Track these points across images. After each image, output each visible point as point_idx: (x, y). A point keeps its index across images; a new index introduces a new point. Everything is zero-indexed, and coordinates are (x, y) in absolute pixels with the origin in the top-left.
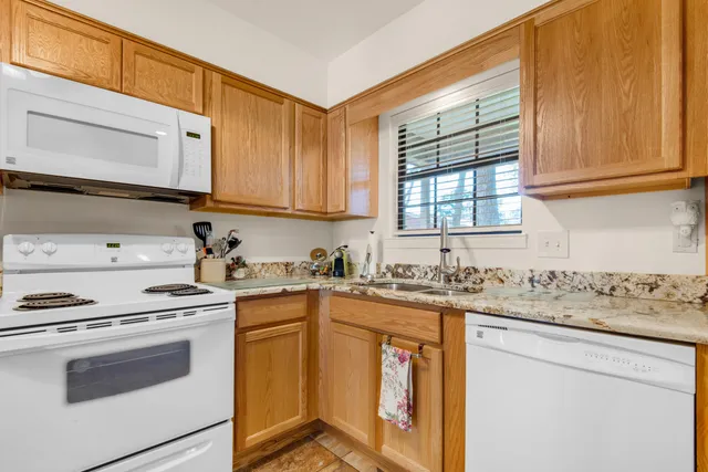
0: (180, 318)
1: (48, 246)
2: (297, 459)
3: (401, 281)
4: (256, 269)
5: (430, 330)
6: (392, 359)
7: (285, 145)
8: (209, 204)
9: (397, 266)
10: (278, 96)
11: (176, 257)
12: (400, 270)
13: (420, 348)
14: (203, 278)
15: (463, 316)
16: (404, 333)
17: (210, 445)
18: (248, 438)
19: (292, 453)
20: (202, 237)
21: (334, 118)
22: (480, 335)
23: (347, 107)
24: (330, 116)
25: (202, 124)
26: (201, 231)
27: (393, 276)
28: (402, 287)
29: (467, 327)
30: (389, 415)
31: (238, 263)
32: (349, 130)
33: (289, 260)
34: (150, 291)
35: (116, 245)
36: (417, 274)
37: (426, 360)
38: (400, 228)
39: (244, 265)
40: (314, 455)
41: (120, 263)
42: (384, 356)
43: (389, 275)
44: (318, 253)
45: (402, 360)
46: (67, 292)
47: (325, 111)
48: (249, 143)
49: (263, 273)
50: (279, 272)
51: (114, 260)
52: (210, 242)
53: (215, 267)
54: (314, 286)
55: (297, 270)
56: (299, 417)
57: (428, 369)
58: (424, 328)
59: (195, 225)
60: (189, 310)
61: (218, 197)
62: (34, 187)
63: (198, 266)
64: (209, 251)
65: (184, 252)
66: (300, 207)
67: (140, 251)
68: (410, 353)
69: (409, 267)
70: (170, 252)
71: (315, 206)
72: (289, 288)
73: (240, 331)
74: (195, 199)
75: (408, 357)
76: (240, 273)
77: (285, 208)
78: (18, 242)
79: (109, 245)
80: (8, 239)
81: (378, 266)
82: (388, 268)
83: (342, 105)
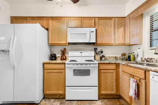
0: (88, 65)
1: (73, 53)
2: (113, 101)
3: (148, 63)
4: (108, 58)
5: (142, 75)
6: (132, 81)
7: (113, 29)
8: (96, 44)
9: (148, 58)
10: (111, 18)
11: (91, 55)
12: (149, 60)
13: (140, 80)
14: (96, 59)
15: (149, 72)
16: (137, 76)
17: (93, 90)
18: (102, 92)
19: (112, 100)
21: (127, 19)
22: (153, 77)
23: (130, 15)
24: (126, 18)
25: (94, 29)
26: (95, 50)
27: (147, 61)
28: (148, 65)
29: (150, 75)
30: (131, 95)
31: (103, 56)
32: (131, 21)
34: (86, 61)
35: (82, 53)
36: (154, 61)
37: (142, 83)
38: (151, 47)
40: (117, 102)
41: (82, 56)
42: (131, 80)
43: (145, 61)
44: (124, 55)
45: (134, 82)
46: (75, 60)
47: (125, 17)
48: (104, 31)
49: (109, 59)
50: (113, 59)
51: (81, 55)
52: (97, 52)
53: (98, 57)
54: (118, 62)
55: (118, 59)
56: (114, 92)
57: (142, 86)
58: (141, 75)
59: (94, 49)
60: (90, 64)
61: (97, 43)
62: (72, 44)
63: (95, 56)
64: (97, 54)
65: (92, 54)
66: (117, 43)
67: (85, 54)
68: (136, 80)
69: (151, 59)
70: (90, 54)
71: (122, 42)
72: (110, 62)
73: (99, 70)
74: (94, 44)
75: (135, 81)
77: (113, 44)
78: (70, 52)
79: (81, 53)
80: (69, 52)
81: (142, 58)
82: (145, 59)
83: (129, 15)
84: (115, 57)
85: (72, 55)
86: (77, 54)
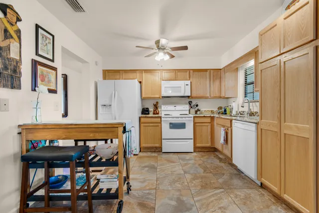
1: (167, 107)
4: (203, 112)
5: (229, 124)
6: (222, 130)
8: (190, 98)
9: (241, 112)
10: (206, 70)
13: (228, 128)
14: (191, 113)
16: (226, 125)
17: (189, 142)
18: (197, 145)
20: (190, 105)
23: (225, 68)
24: (222, 71)
25: (188, 82)
26: (190, 103)
31: (198, 110)
32: (226, 74)
33: (213, 110)
34: (181, 114)
35: (176, 106)
37: (229, 131)
39: (199, 110)
41: (176, 109)
44: (220, 108)
45: (224, 130)
47: (221, 69)
49: (205, 112)
50: (209, 112)
52: (192, 105)
53: (193, 111)
54: (213, 116)
55: (215, 112)
56: (209, 144)
57: (229, 133)
60: (185, 118)
61: (192, 96)
62: (165, 97)
63: (189, 110)
64: (191, 107)
65: (187, 108)
66: (213, 96)
67: (179, 107)
69: (243, 112)
71: (218, 95)
73: (195, 123)
74: (188, 97)
76: (198, 113)
77: (208, 97)
78: (163, 106)
79: (174, 106)
81: (237, 112)
82: (239, 112)
84: (212, 111)
85: (166, 109)
86: (171, 107)
